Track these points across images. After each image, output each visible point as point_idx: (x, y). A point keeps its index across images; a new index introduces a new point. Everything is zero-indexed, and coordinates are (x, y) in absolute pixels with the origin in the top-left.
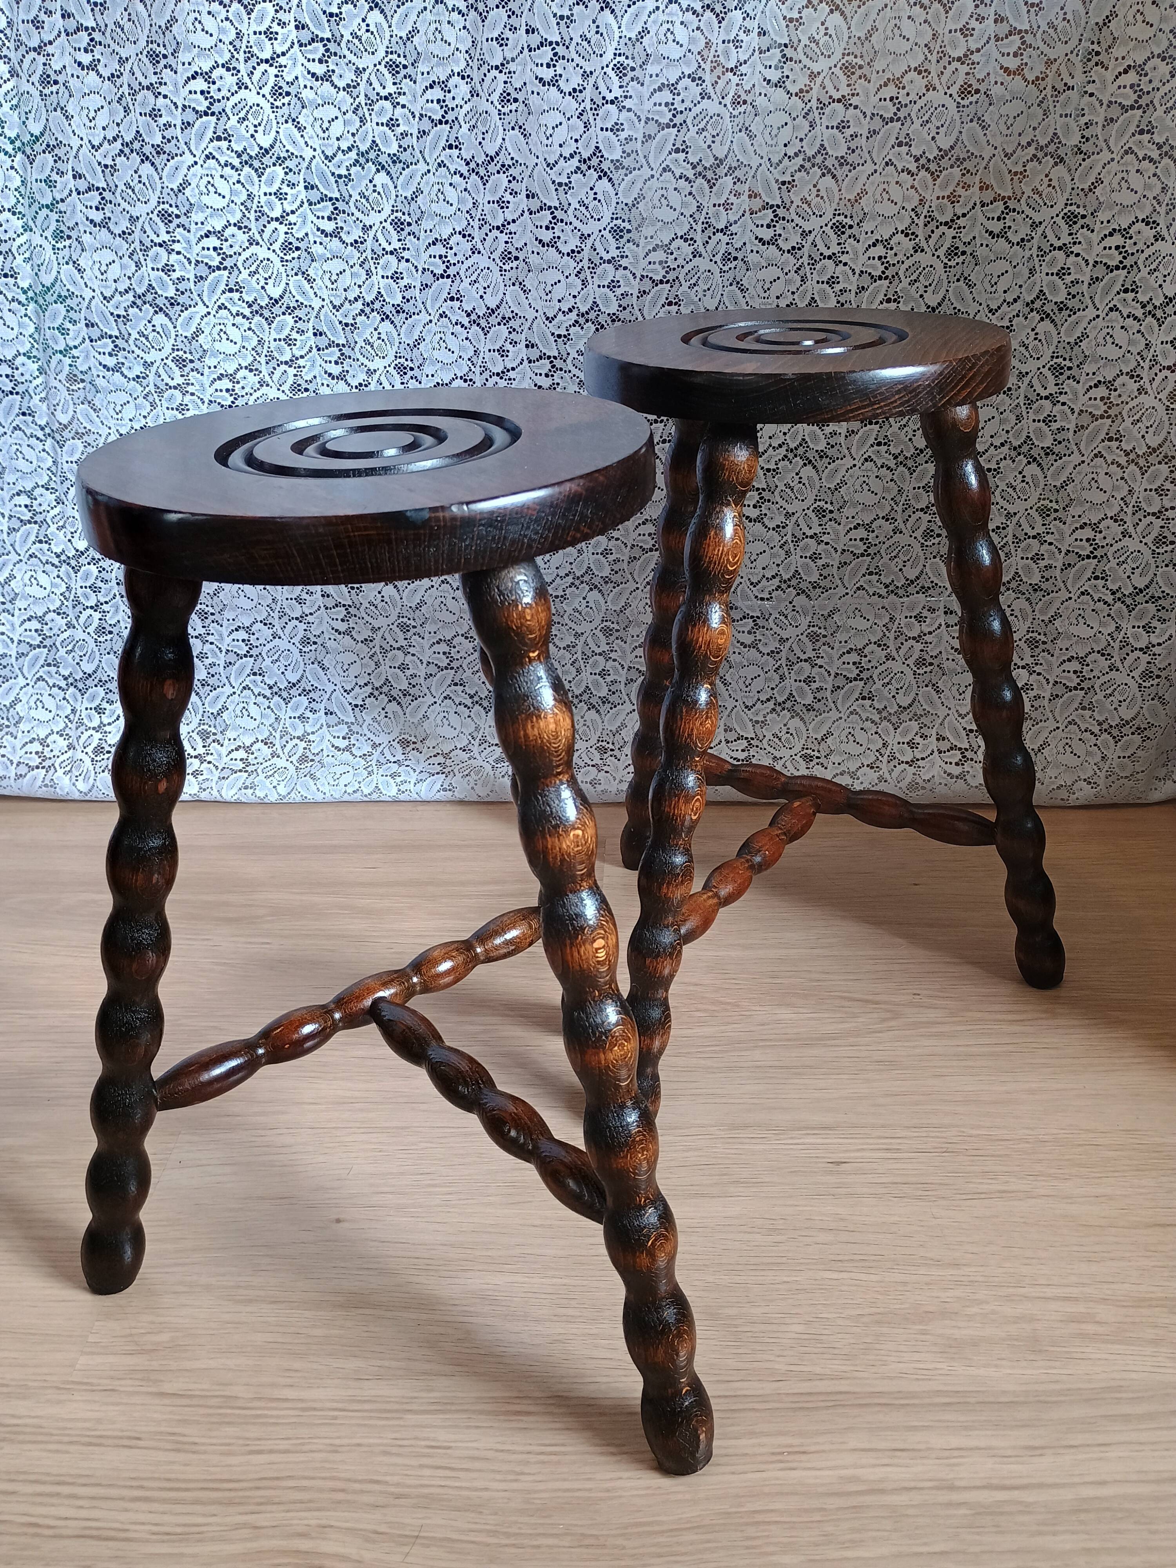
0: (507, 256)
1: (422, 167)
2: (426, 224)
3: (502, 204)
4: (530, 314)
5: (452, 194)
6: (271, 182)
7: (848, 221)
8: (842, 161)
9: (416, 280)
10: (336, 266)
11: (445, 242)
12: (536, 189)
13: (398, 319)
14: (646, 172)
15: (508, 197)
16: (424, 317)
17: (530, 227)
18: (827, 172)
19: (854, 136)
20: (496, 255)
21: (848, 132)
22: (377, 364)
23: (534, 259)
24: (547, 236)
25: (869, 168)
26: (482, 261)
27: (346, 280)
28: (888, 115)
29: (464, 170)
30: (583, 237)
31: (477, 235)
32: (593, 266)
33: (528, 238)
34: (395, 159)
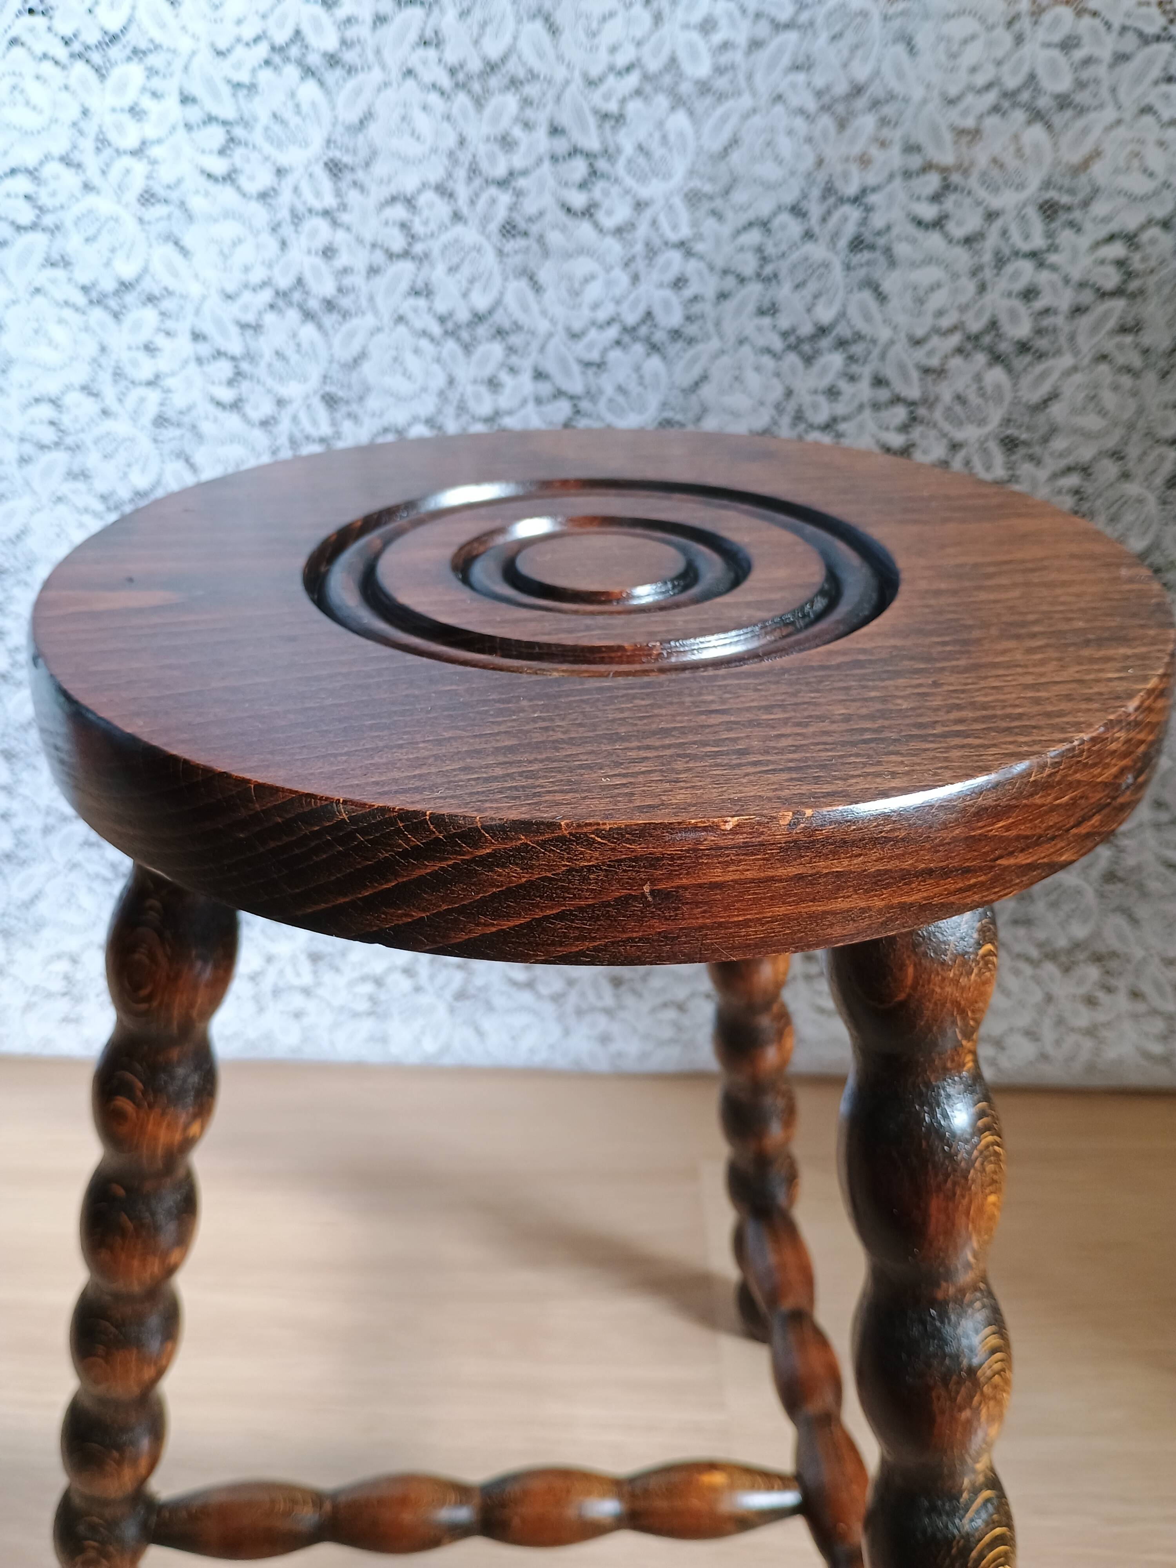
0: (509, 230)
1: (376, 75)
2: (380, 168)
3: (506, 142)
4: (543, 326)
5: (423, 122)
6: (121, 88)
7: (1065, 199)
8: (1063, 102)
9: (360, 260)
10: (229, 230)
11: (410, 202)
12: (565, 119)
13: (329, 320)
14: (746, 101)
15: (517, 132)
16: (369, 321)
17: (551, 183)
18: (1036, 116)
19: (1088, 61)
20: (494, 226)
21: (1079, 54)
22: (293, 390)
23: (555, 238)
24: (578, 200)
25: (1109, 114)
26: (469, 234)
27: (245, 254)
28: (1151, 29)
29: (446, 82)
30: (640, 206)
31: (463, 192)
32: (651, 252)
33: (547, 201)
34: (333, 60)
